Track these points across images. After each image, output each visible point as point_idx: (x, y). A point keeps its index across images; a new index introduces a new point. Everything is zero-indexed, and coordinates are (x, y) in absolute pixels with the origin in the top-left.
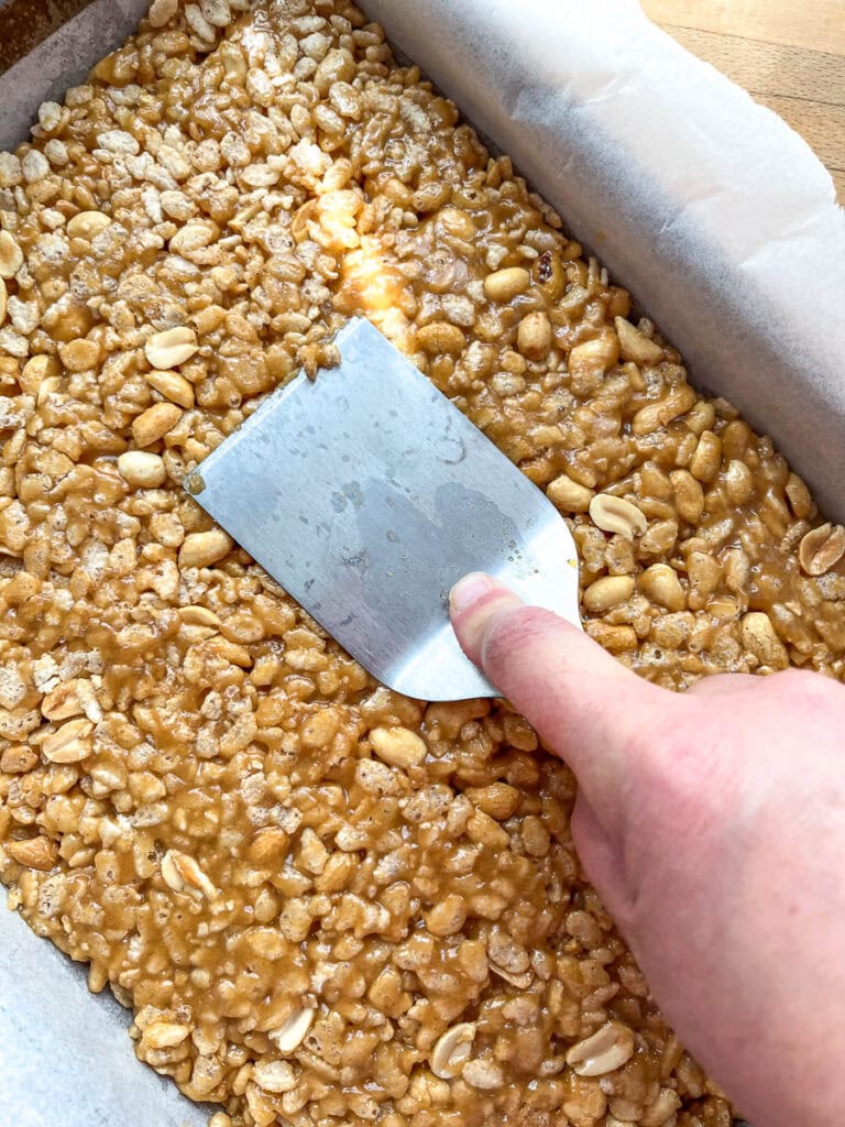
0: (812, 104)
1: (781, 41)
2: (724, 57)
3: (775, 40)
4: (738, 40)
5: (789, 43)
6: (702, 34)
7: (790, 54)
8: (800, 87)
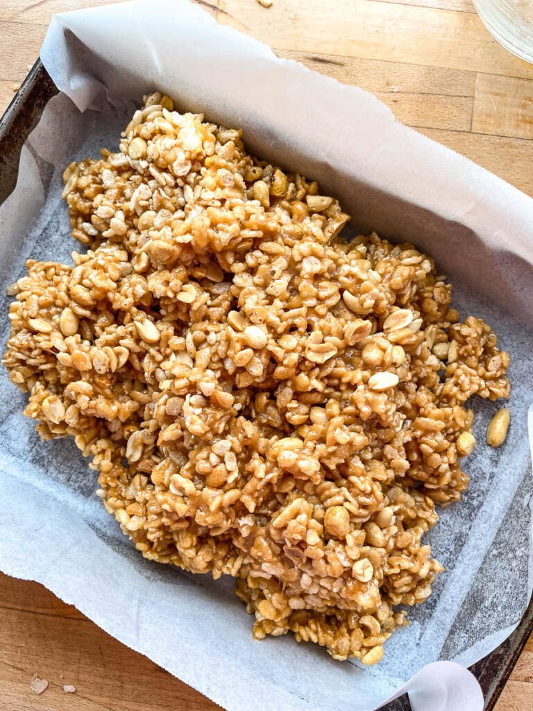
0: (440, 96)
1: (425, 63)
2: (395, 74)
3: (421, 63)
4: (402, 65)
5: (429, 64)
6: (383, 62)
7: (430, 70)
8: (434, 88)
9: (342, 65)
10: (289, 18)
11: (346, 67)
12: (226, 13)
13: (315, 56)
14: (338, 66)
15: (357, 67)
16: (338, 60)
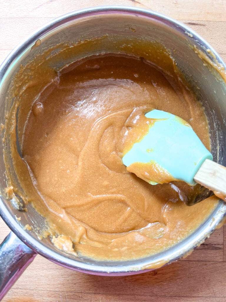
9: (204, 25)
10: (173, 3)
11: (206, 27)
12: (140, 3)
13: (189, 22)
14: (202, 26)
15: (212, 26)
16: (202, 23)
